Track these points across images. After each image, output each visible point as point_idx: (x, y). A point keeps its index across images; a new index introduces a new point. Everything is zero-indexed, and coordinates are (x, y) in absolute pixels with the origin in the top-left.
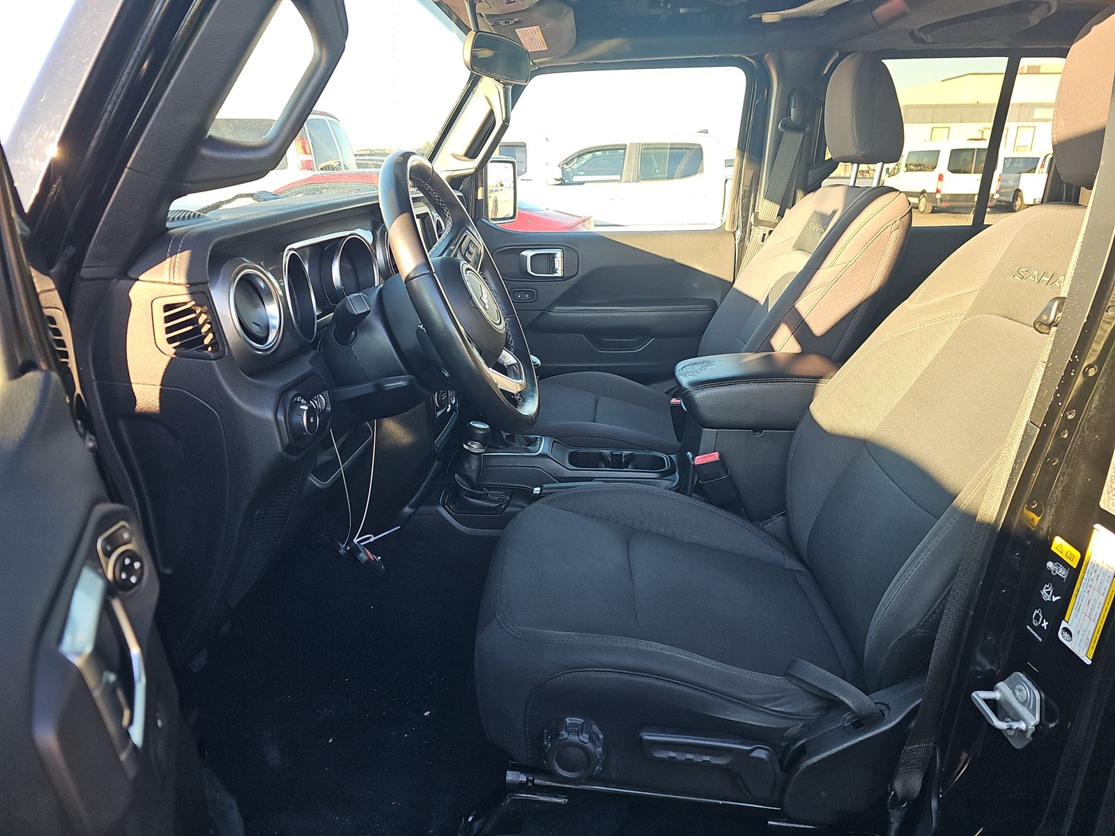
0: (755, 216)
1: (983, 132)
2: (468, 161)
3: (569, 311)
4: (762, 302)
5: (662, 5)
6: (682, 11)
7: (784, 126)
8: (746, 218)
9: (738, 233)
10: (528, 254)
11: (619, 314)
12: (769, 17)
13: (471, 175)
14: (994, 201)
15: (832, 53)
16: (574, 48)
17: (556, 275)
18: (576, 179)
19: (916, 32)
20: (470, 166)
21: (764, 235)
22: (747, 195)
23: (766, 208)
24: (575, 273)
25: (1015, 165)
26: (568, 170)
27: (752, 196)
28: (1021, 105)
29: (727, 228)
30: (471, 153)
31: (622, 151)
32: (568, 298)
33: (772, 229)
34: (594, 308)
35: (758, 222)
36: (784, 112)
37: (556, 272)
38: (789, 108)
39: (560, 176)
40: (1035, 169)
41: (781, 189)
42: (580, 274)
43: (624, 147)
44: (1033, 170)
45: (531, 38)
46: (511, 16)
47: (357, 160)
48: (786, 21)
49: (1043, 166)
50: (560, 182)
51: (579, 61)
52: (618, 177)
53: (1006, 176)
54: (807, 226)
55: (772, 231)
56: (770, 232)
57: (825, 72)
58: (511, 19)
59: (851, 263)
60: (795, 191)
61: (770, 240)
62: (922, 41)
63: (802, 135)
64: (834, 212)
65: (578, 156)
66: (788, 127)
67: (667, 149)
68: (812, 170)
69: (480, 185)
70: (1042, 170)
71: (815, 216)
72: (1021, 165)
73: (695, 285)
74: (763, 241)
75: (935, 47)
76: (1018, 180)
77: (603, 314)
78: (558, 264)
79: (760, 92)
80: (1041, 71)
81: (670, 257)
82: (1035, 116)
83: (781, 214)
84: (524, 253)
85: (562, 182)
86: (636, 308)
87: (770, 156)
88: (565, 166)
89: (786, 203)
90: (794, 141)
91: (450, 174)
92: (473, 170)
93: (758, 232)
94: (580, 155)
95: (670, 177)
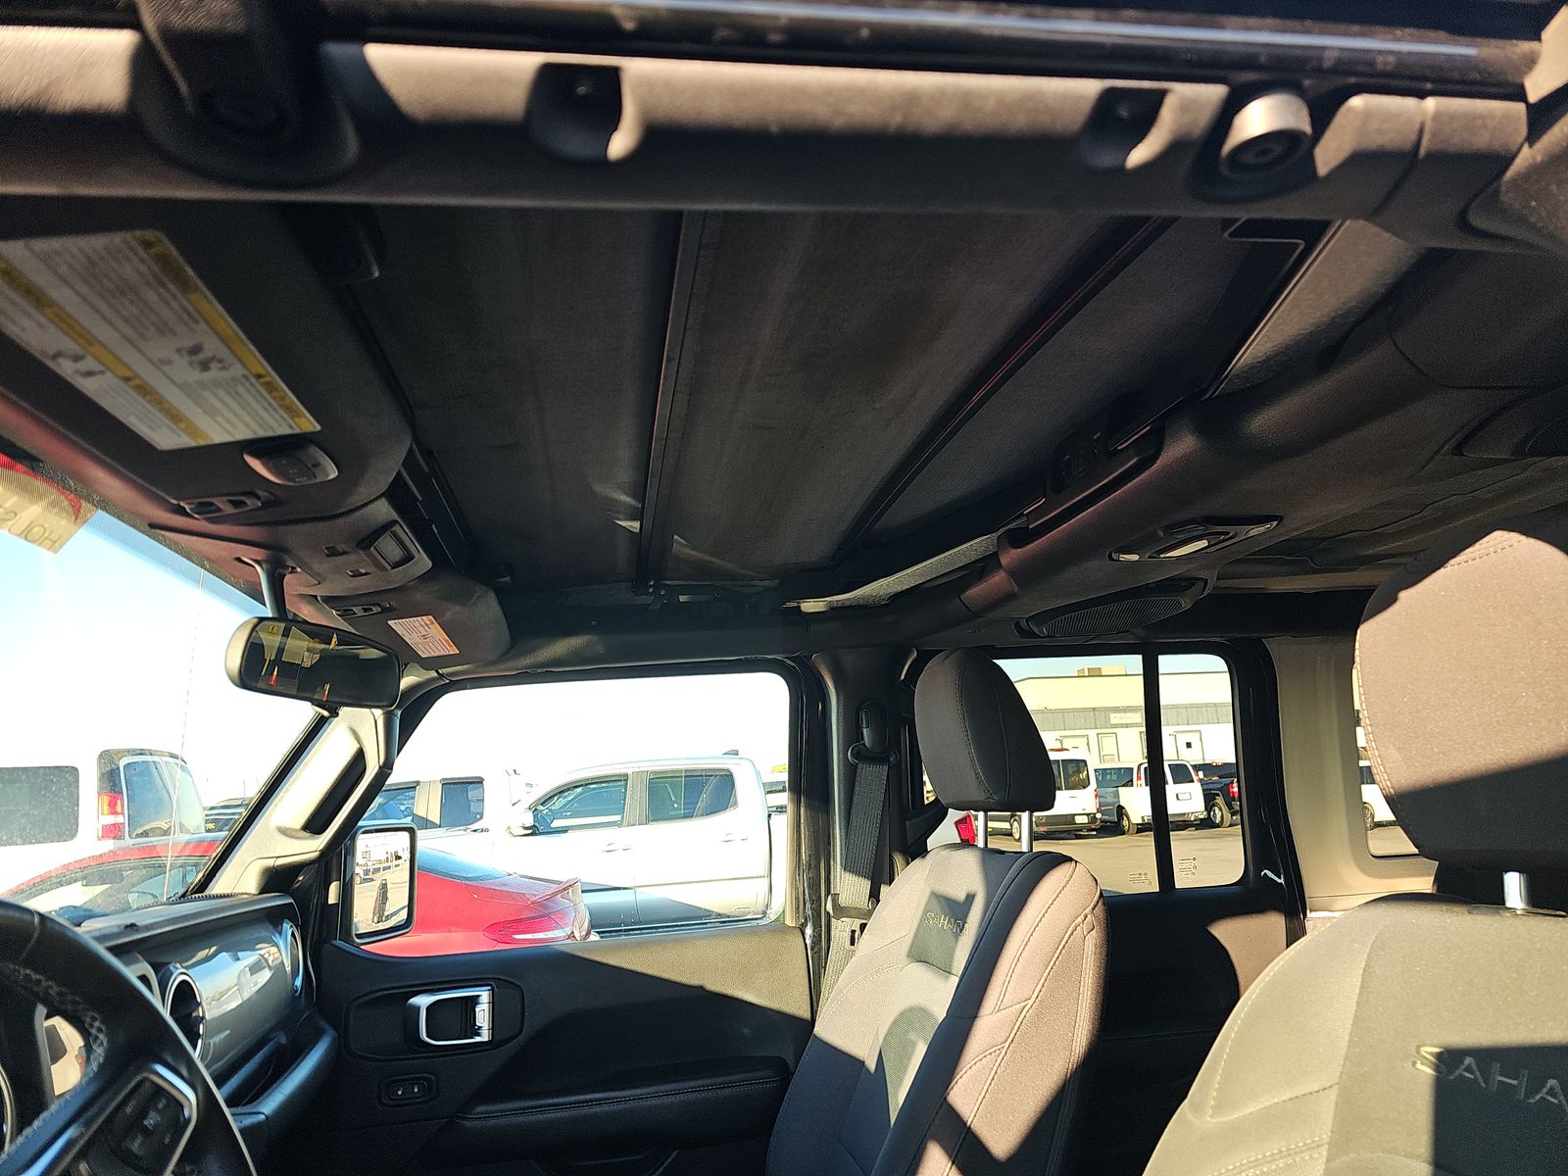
0: (833, 900)
1: (1061, 742)
2: (308, 838)
3: (504, 1114)
4: (872, 1065)
5: (651, 590)
6: (682, 599)
7: (857, 755)
8: (817, 902)
9: (809, 931)
10: (423, 1001)
11: (606, 1108)
12: (810, 606)
13: (312, 862)
14: (1098, 822)
15: (910, 653)
16: (507, 652)
17: (478, 1039)
18: (557, 824)
19: (1023, 624)
20: (311, 847)
21: (853, 932)
22: (813, 863)
23: (850, 887)
24: (515, 1032)
25: (1108, 777)
26: (545, 812)
27: (822, 864)
28: (1094, 709)
29: (790, 921)
30: (315, 824)
31: (623, 783)
32: (503, 1085)
33: (864, 921)
34: (556, 1101)
35: (841, 911)
36: (852, 736)
37: (479, 1035)
38: (859, 729)
39: (529, 821)
40: (1132, 781)
41: (867, 854)
42: (528, 1030)
43: (625, 778)
44: (1129, 783)
45: (423, 634)
46: (376, 599)
47: (206, 815)
48: (835, 611)
49: (1139, 778)
50: (530, 831)
51: (518, 669)
52: (618, 818)
53: (1102, 791)
54: (924, 917)
55: (865, 925)
56: (863, 927)
57: (903, 678)
58: (374, 605)
59: (1031, 1002)
60: (890, 855)
61: (865, 941)
62: (1034, 635)
63: (886, 768)
64: (970, 898)
65: (560, 793)
66: (863, 755)
67: (681, 777)
68: (909, 819)
69: (334, 876)
70: (1139, 782)
71: (935, 902)
72: (1114, 777)
73: (745, 1031)
74: (852, 943)
75: (1046, 642)
76: (1117, 795)
77: (575, 1112)
78: (483, 1016)
79: (812, 708)
80: (1103, 674)
81: (694, 981)
82: (1113, 721)
83: (875, 895)
84: (415, 1000)
85: (534, 831)
86: (638, 1091)
87: (842, 801)
88: (541, 808)
89: (880, 876)
90: (874, 777)
91: (271, 863)
92: (315, 855)
93: (841, 928)
94: (561, 791)
95: (688, 816)
